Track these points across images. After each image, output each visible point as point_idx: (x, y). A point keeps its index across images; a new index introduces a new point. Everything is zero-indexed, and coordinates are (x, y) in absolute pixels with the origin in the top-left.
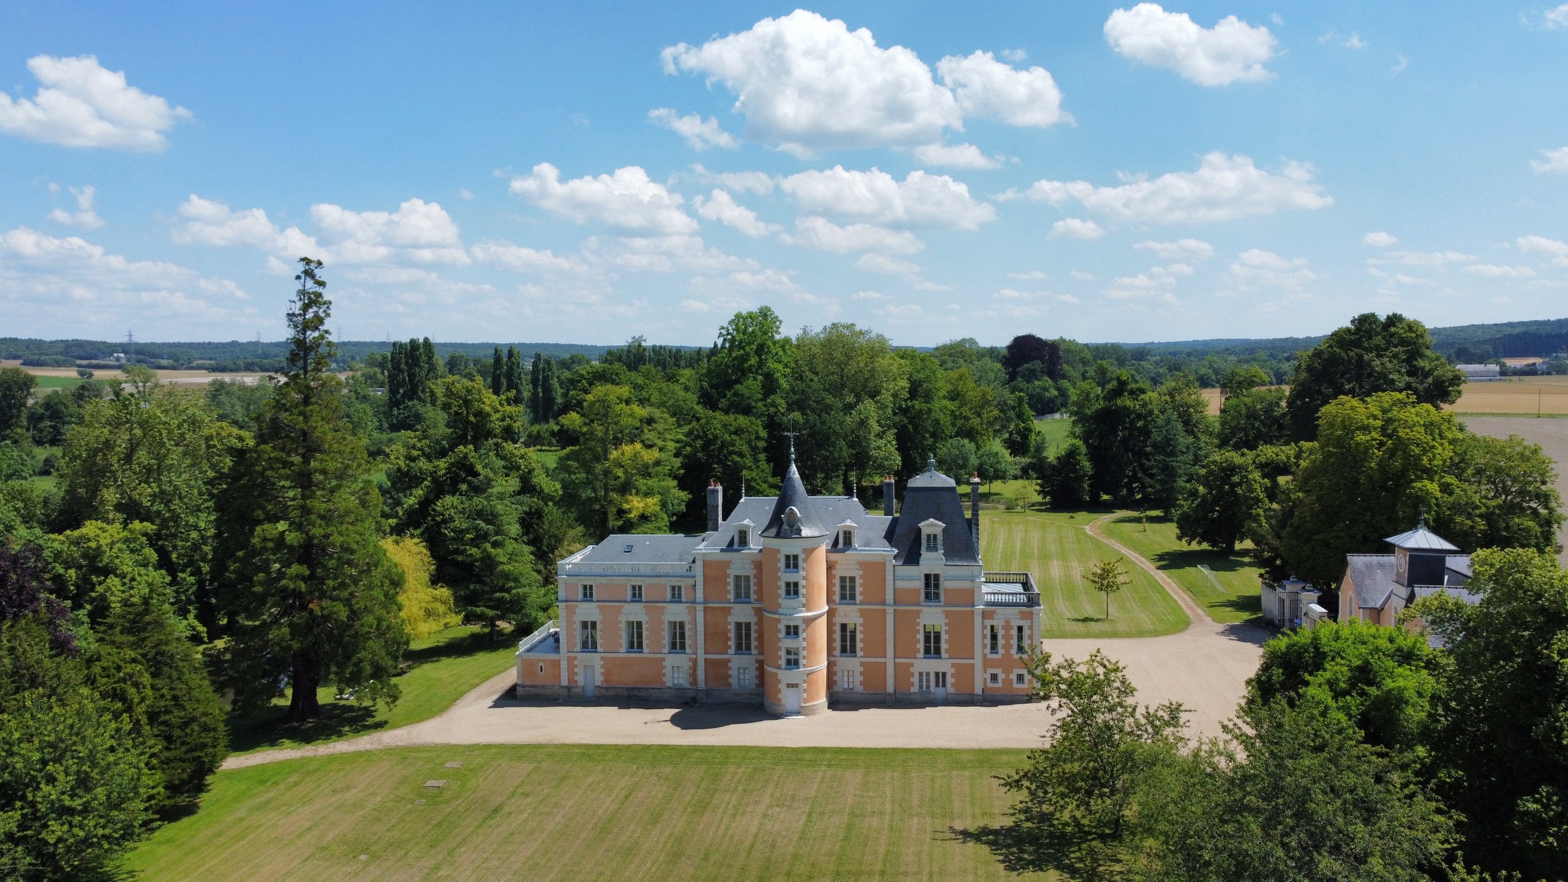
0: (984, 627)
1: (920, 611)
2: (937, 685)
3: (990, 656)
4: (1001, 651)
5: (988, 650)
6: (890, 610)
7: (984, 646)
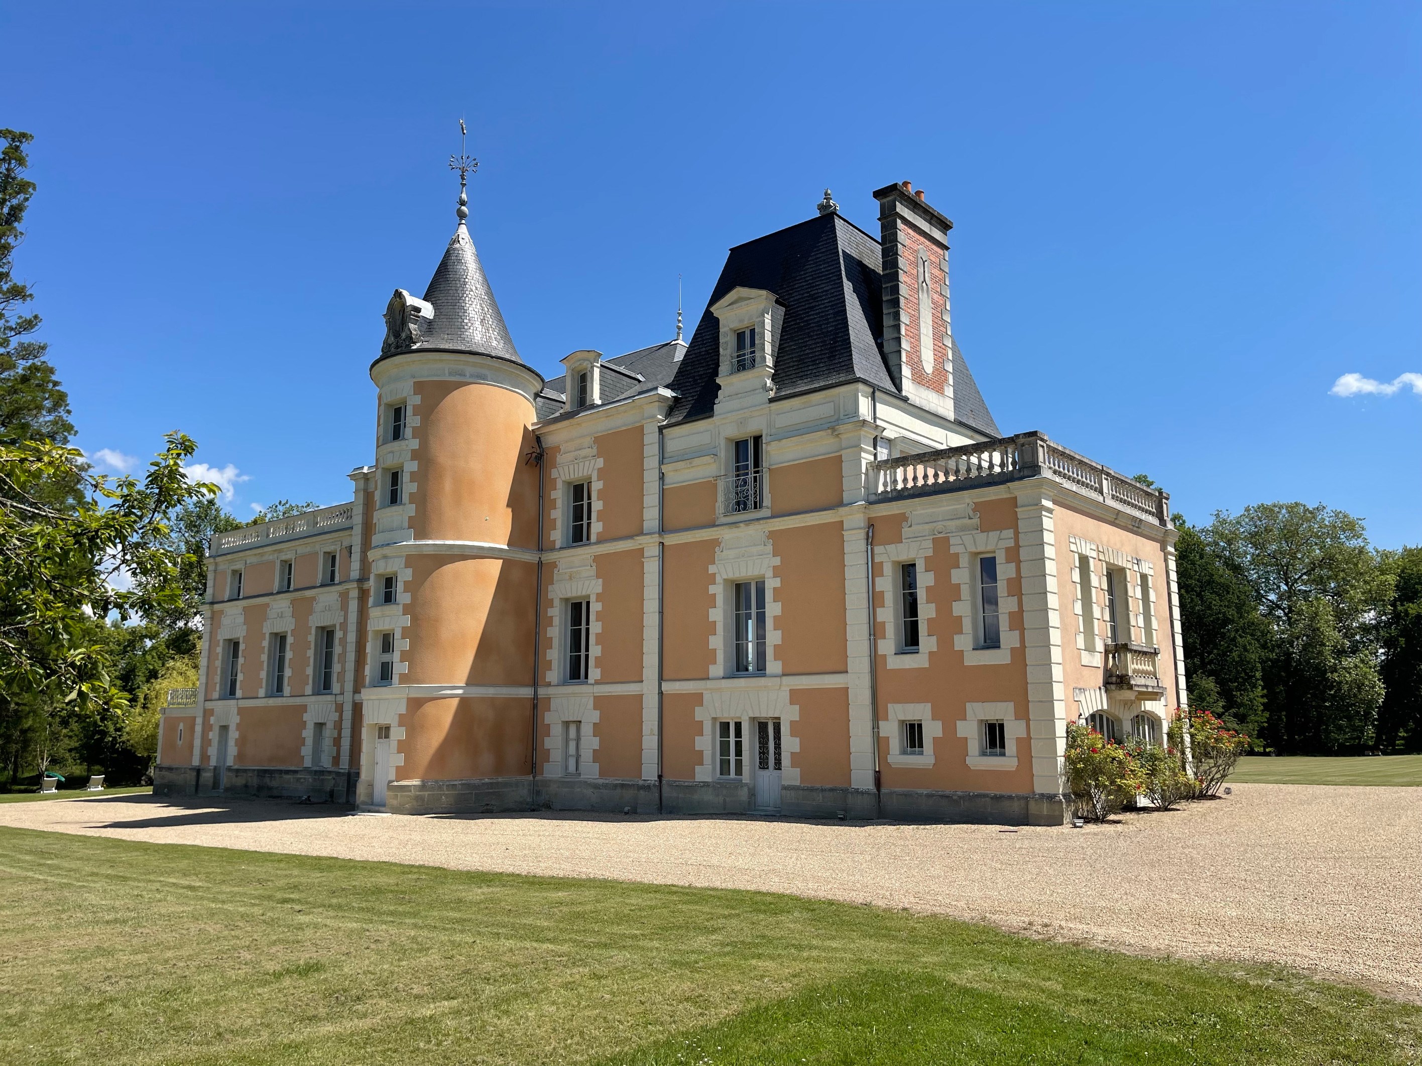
0: (874, 570)
1: (716, 543)
2: (764, 765)
3: (896, 663)
4: (927, 642)
5: (888, 645)
6: (650, 546)
7: (875, 631)
